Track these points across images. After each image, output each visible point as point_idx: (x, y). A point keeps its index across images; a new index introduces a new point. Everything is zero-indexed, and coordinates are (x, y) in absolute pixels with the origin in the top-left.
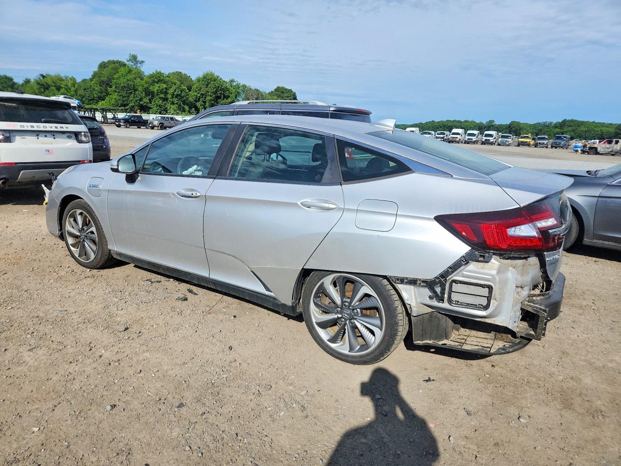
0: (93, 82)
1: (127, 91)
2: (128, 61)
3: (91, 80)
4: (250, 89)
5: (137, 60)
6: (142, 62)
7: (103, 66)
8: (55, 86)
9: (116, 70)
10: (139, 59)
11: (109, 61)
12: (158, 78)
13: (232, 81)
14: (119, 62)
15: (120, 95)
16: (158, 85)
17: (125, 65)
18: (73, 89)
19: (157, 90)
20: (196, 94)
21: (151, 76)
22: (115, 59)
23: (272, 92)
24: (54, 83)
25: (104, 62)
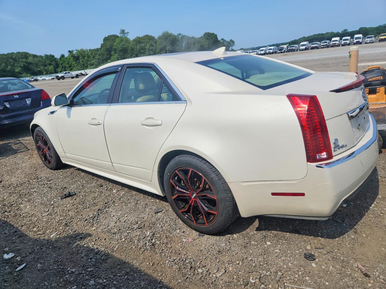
0: (102, 50)
1: (123, 51)
2: (120, 34)
3: (101, 49)
4: (189, 37)
5: (125, 32)
6: (128, 33)
7: (106, 39)
8: (82, 56)
9: (114, 41)
10: (126, 31)
11: (109, 36)
12: (138, 41)
13: (180, 34)
14: (114, 36)
15: (119, 55)
16: (139, 45)
17: (118, 37)
18: (92, 56)
19: (139, 48)
20: (160, 46)
21: (134, 40)
22: (112, 34)
23: (202, 37)
24: (80, 54)
25: (106, 37)
